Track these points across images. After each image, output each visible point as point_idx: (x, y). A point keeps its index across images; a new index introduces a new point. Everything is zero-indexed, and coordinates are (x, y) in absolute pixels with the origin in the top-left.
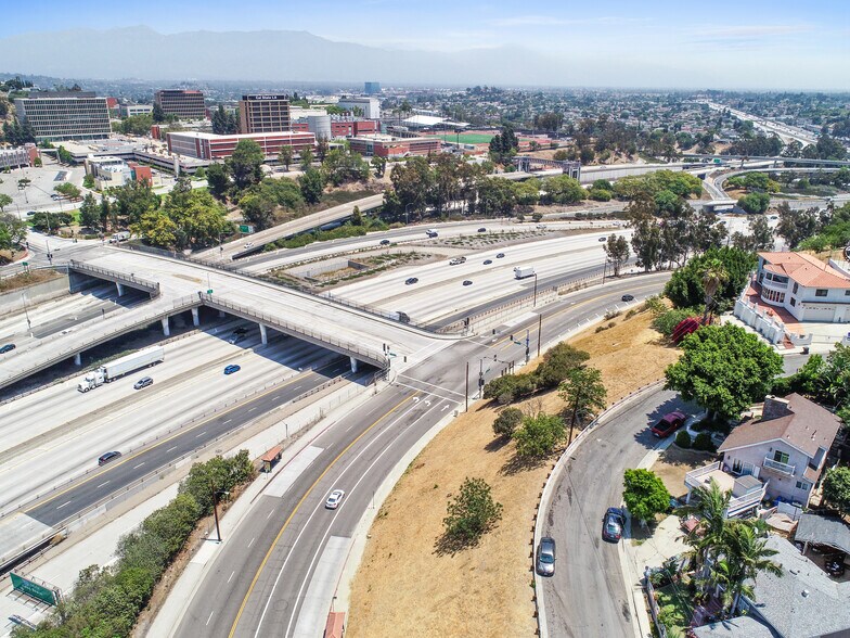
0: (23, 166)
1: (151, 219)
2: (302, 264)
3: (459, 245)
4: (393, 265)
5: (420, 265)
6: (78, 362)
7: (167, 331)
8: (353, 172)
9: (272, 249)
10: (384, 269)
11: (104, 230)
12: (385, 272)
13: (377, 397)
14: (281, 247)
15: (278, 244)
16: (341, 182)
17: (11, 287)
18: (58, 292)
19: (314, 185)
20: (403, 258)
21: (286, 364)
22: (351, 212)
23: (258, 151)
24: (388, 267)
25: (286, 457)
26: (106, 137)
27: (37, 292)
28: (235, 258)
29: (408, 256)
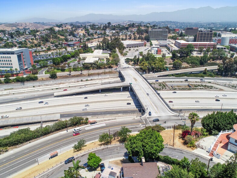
0: (142, 46)
1: (144, 63)
2: (174, 82)
3: (234, 88)
4: (200, 88)
5: (210, 91)
6: (100, 91)
7: (122, 90)
8: (221, 57)
9: (170, 76)
10: (195, 89)
11: (137, 64)
12: (195, 90)
13: (133, 120)
14: (173, 76)
15: (173, 75)
16: (215, 59)
17: (107, 73)
18: (116, 76)
19: (204, 59)
20: (206, 87)
21: (136, 106)
22: (204, 70)
23: (193, 48)
24: (198, 89)
25: (97, 123)
26: (166, 40)
27: (112, 75)
28: (158, 77)
29: (208, 87)
